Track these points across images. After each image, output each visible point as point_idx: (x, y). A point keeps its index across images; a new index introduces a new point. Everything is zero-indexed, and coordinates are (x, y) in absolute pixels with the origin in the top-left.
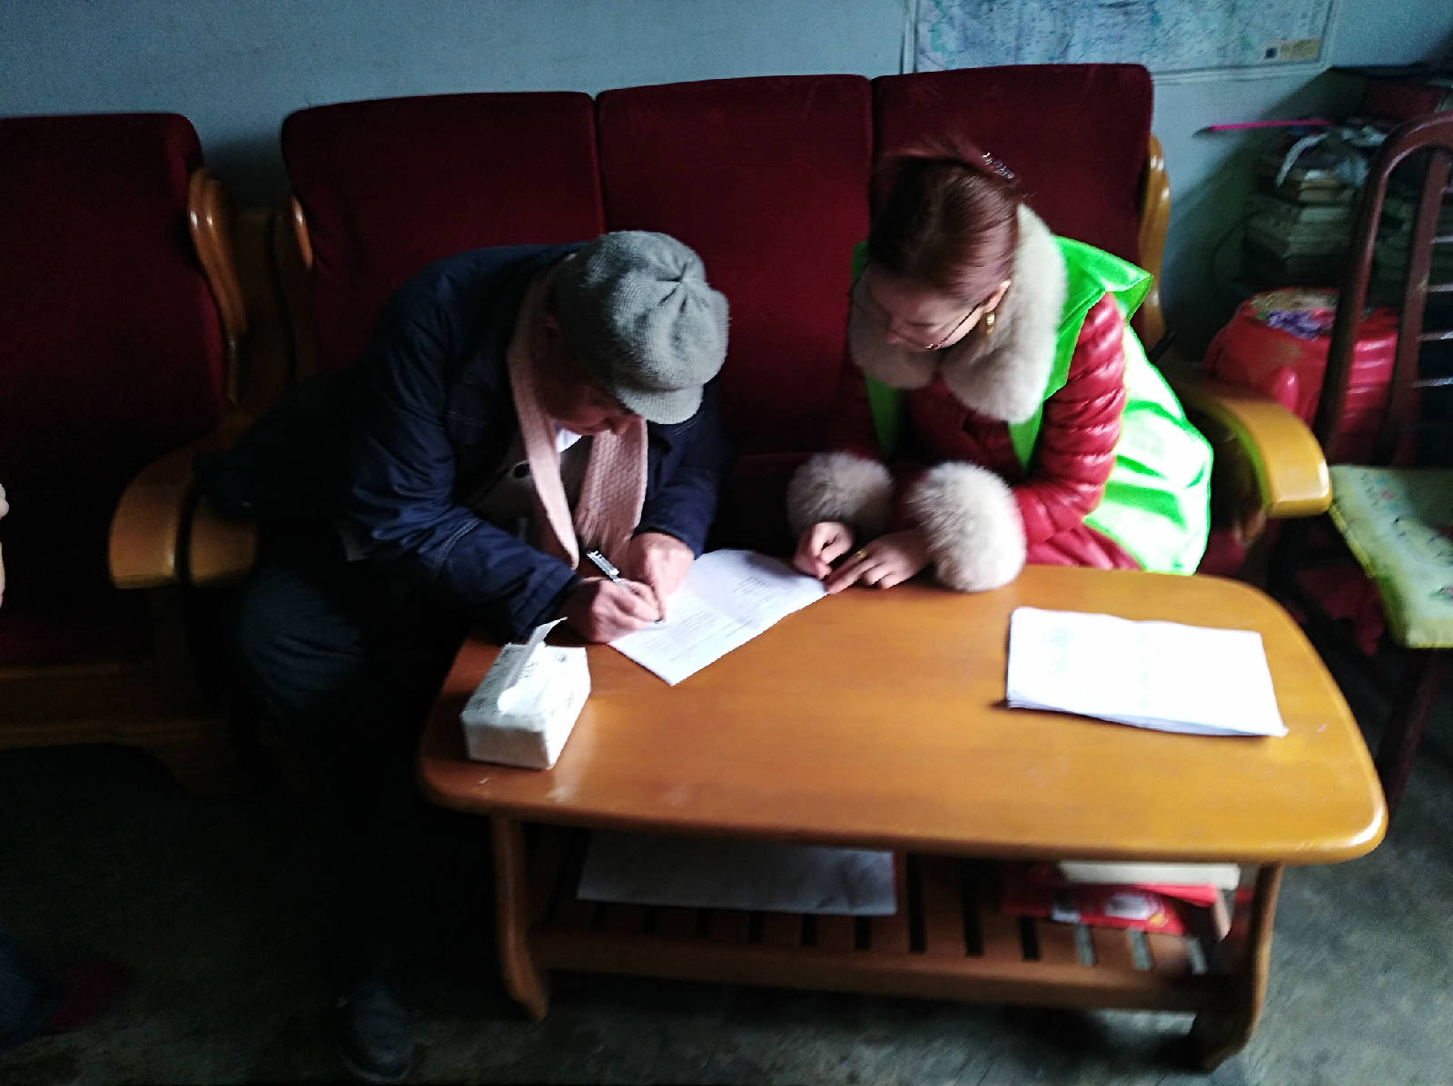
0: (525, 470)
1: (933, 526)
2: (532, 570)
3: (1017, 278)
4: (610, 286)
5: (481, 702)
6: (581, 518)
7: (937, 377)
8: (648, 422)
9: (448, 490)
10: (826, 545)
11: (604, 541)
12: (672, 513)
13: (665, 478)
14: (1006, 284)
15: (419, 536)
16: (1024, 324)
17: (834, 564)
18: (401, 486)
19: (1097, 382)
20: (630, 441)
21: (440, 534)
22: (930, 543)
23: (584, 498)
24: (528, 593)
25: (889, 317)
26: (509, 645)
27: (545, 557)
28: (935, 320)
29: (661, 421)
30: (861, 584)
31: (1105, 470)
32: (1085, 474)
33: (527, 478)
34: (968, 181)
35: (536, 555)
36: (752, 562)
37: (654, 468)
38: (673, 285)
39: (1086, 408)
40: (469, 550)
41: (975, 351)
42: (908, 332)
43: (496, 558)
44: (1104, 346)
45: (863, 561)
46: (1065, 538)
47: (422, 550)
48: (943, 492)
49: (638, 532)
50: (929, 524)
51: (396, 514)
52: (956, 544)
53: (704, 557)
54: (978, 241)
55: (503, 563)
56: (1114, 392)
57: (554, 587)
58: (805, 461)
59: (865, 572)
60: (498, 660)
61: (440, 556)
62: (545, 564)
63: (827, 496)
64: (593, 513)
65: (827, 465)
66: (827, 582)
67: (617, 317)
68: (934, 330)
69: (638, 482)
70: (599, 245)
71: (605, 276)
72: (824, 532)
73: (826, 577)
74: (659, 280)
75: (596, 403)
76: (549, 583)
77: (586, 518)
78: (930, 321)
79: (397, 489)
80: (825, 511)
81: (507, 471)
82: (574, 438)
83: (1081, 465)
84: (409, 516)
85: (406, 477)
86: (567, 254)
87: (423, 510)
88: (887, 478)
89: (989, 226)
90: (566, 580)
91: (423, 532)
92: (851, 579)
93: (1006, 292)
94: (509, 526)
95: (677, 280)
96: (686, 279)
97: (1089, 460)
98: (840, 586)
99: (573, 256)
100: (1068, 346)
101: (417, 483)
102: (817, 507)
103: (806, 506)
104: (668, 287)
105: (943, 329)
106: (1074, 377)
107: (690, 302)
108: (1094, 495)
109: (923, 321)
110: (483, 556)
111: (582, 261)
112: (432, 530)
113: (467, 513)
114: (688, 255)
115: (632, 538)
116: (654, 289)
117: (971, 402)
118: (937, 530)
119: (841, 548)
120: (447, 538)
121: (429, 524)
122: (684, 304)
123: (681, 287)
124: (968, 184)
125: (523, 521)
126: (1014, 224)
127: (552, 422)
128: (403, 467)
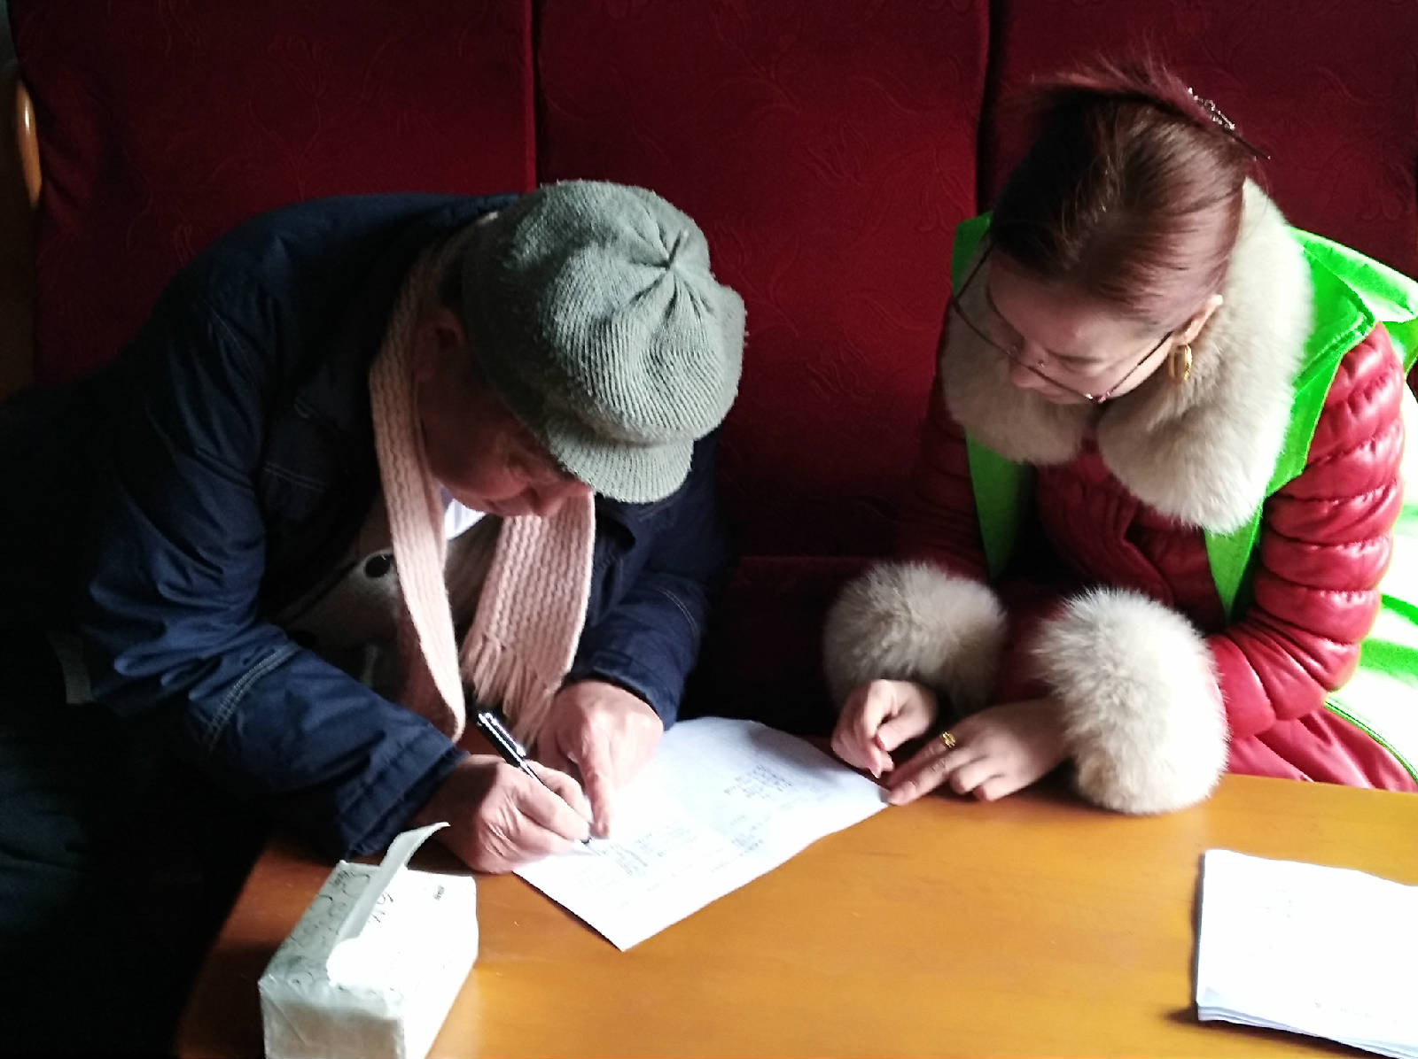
0: (385, 565)
1: (1072, 695)
2: (380, 736)
3: (1232, 292)
4: (552, 267)
5: (294, 962)
6: (472, 655)
7: (1090, 447)
8: (599, 497)
9: (250, 595)
10: (886, 719)
11: (509, 695)
12: (629, 651)
13: (619, 591)
14: (1217, 300)
15: (190, 673)
16: (1240, 368)
17: (903, 754)
18: (172, 586)
19: (1357, 469)
20: (566, 526)
21: (226, 668)
22: (1065, 727)
23: (480, 618)
24: (369, 777)
25: (1020, 344)
26: (344, 864)
27: (406, 715)
28: (1100, 352)
29: (620, 496)
30: (948, 791)
31: (1365, 616)
32: (1332, 623)
33: (388, 579)
34: (1166, 132)
35: (389, 711)
36: (757, 740)
37: (603, 572)
38: (657, 272)
39: (1336, 513)
40: (275, 698)
41: (1158, 407)
42: (1051, 370)
43: (320, 714)
44: (1370, 411)
45: (950, 749)
46: (1294, 731)
47: (193, 696)
48: (1094, 638)
49: (571, 680)
50: (1068, 692)
51: (159, 631)
52: (1112, 728)
53: (681, 729)
54: (1179, 228)
55: (329, 723)
56: (1384, 487)
57: (416, 769)
58: (858, 572)
59: (955, 772)
60: (327, 888)
61: (224, 706)
62: (403, 726)
63: (895, 635)
64: (496, 644)
65: (897, 582)
66: (887, 783)
67: (559, 318)
68: (1097, 369)
69: (574, 595)
70: (540, 200)
71: (544, 250)
72: (885, 696)
73: (885, 774)
74: (634, 261)
75: (514, 461)
76: (408, 762)
77: (480, 655)
78: (1091, 355)
79: (164, 590)
80: (890, 661)
81: (354, 564)
82: (471, 517)
83: (1326, 609)
84: (181, 638)
85: (181, 569)
86: (484, 212)
87: (206, 628)
88: (996, 611)
89: (1198, 206)
90: (437, 757)
91: (200, 663)
92: (930, 781)
93: (1214, 316)
94: (348, 659)
95: (666, 264)
96: (678, 264)
97: (1338, 599)
98: (910, 793)
99: (493, 216)
100: (1312, 407)
101: (198, 581)
102: (876, 653)
103: (857, 651)
104: (648, 275)
105: (1111, 369)
106: (1318, 459)
107: (684, 302)
108: (1344, 659)
109: (1081, 354)
110: (297, 708)
111: (509, 226)
112: (215, 662)
113: (279, 634)
114: (683, 226)
115: (559, 691)
116: (625, 278)
117: (1144, 490)
118: (1079, 703)
119: (914, 725)
120: (239, 677)
121: (214, 651)
122: (673, 303)
123: (669, 277)
124: (1166, 136)
125: (373, 652)
126: (1236, 205)
127: (438, 487)
128: (178, 552)
